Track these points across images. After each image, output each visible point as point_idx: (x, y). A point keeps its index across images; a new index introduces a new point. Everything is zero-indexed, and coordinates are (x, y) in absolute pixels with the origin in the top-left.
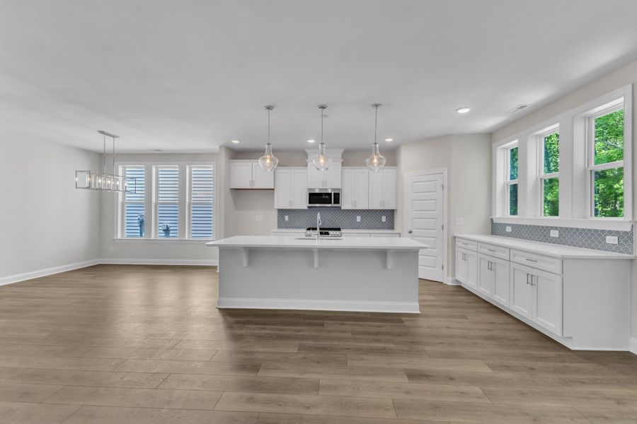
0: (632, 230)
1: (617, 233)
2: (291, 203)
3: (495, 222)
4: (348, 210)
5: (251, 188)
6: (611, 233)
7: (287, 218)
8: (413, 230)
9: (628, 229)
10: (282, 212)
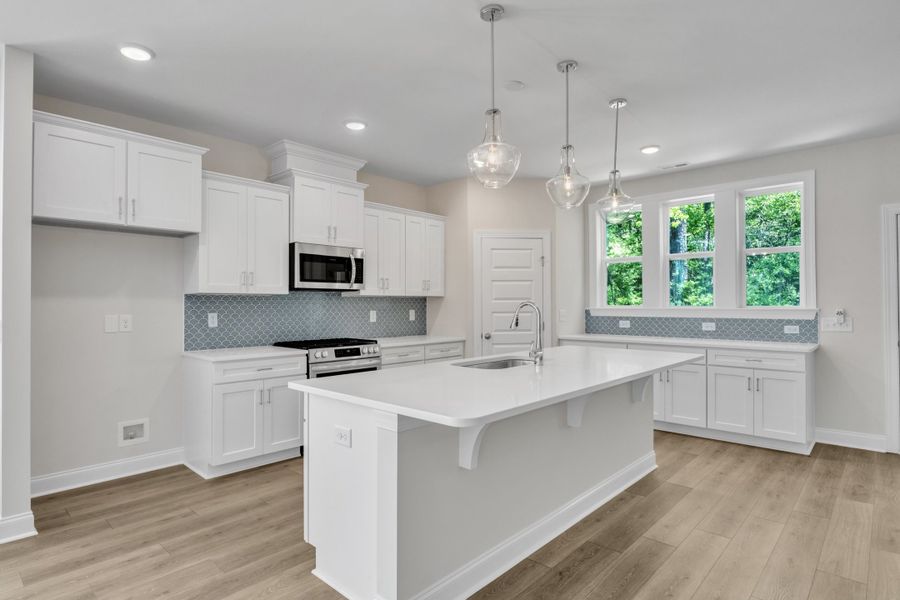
0: (816, 318)
1: (798, 322)
2: (248, 277)
3: (593, 314)
4: (371, 298)
5: (121, 222)
6: (789, 322)
7: (213, 320)
8: (493, 334)
9: (811, 317)
10: (198, 302)
